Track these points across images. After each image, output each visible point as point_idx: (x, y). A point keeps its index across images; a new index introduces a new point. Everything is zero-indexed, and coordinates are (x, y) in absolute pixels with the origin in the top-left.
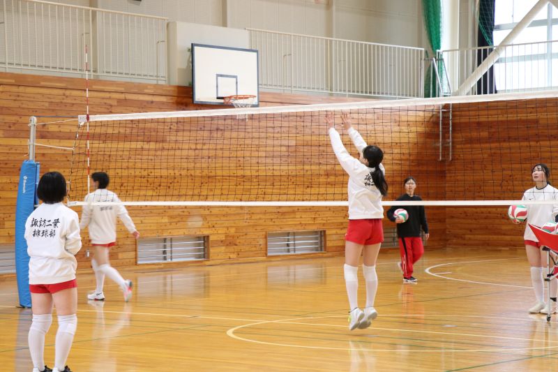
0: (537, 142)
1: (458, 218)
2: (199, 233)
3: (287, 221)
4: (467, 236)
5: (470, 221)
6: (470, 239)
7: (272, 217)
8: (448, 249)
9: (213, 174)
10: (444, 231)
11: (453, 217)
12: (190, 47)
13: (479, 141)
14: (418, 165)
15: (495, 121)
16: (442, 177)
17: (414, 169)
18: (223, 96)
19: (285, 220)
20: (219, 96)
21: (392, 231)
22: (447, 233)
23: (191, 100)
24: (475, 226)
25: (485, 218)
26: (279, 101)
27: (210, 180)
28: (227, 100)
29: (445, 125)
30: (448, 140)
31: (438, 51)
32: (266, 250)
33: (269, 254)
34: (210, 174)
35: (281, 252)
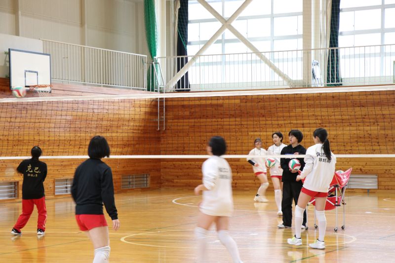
0: (222, 119)
1: (169, 168)
2: (12, 180)
3: (67, 171)
4: (175, 181)
5: (177, 171)
6: (177, 182)
7: (57, 168)
8: (162, 189)
9: (21, 139)
10: (159, 177)
11: (165, 168)
12: (8, 51)
13: (183, 118)
14: (144, 133)
15: (193, 105)
16: (158, 141)
17: (142, 135)
18: (30, 85)
19: (65, 170)
20: (27, 85)
21: (129, 177)
22: (162, 178)
23: (8, 88)
24: (181, 174)
25: (188, 168)
26: (62, 89)
27: (19, 143)
28: (32, 88)
29: (161, 106)
30: (162, 117)
31: (155, 57)
32: (54, 191)
33: (56, 194)
34: (20, 139)
35: (63, 192)
